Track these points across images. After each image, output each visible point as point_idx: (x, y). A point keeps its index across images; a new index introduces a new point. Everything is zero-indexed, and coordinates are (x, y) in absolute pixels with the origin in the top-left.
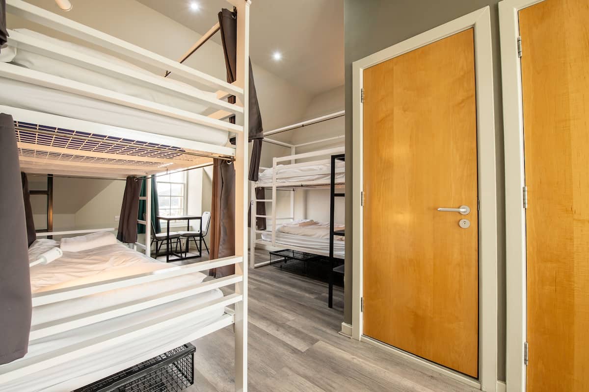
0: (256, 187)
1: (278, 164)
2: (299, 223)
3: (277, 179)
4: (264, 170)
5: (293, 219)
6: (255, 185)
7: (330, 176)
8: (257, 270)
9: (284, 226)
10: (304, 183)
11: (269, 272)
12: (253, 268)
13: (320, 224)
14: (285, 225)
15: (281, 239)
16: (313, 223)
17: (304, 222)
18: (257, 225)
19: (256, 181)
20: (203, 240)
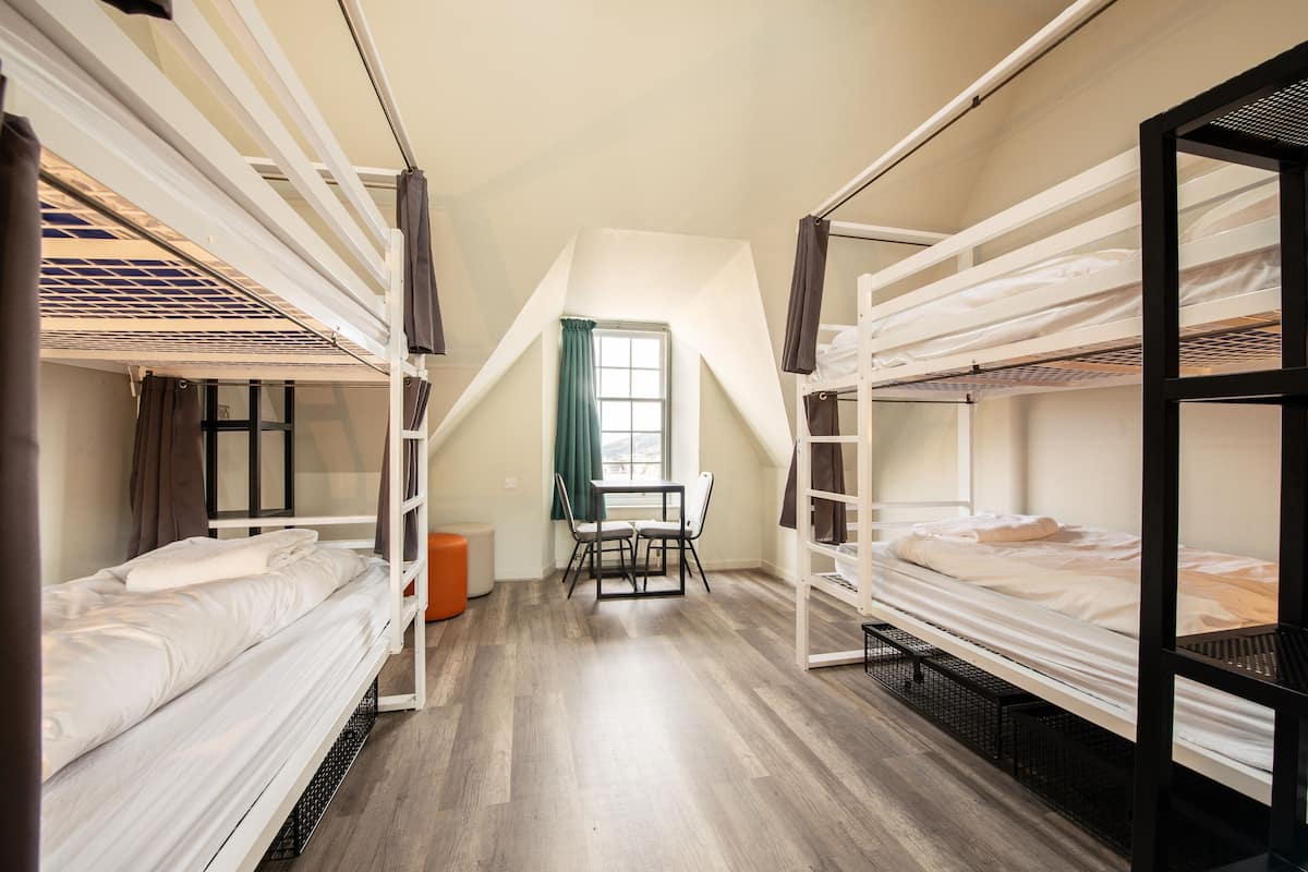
0: (808, 392)
1: (880, 297)
2: (979, 532)
3: (873, 355)
4: (839, 332)
5: (970, 505)
6: (805, 385)
7: (1139, 299)
8: (814, 681)
9: (918, 538)
10: (985, 358)
11: (853, 704)
12: (803, 667)
13: (1087, 542)
14: (922, 532)
15: (895, 587)
16: (1052, 534)
17: (1008, 528)
18: (812, 523)
19: (808, 372)
20: (692, 548)
